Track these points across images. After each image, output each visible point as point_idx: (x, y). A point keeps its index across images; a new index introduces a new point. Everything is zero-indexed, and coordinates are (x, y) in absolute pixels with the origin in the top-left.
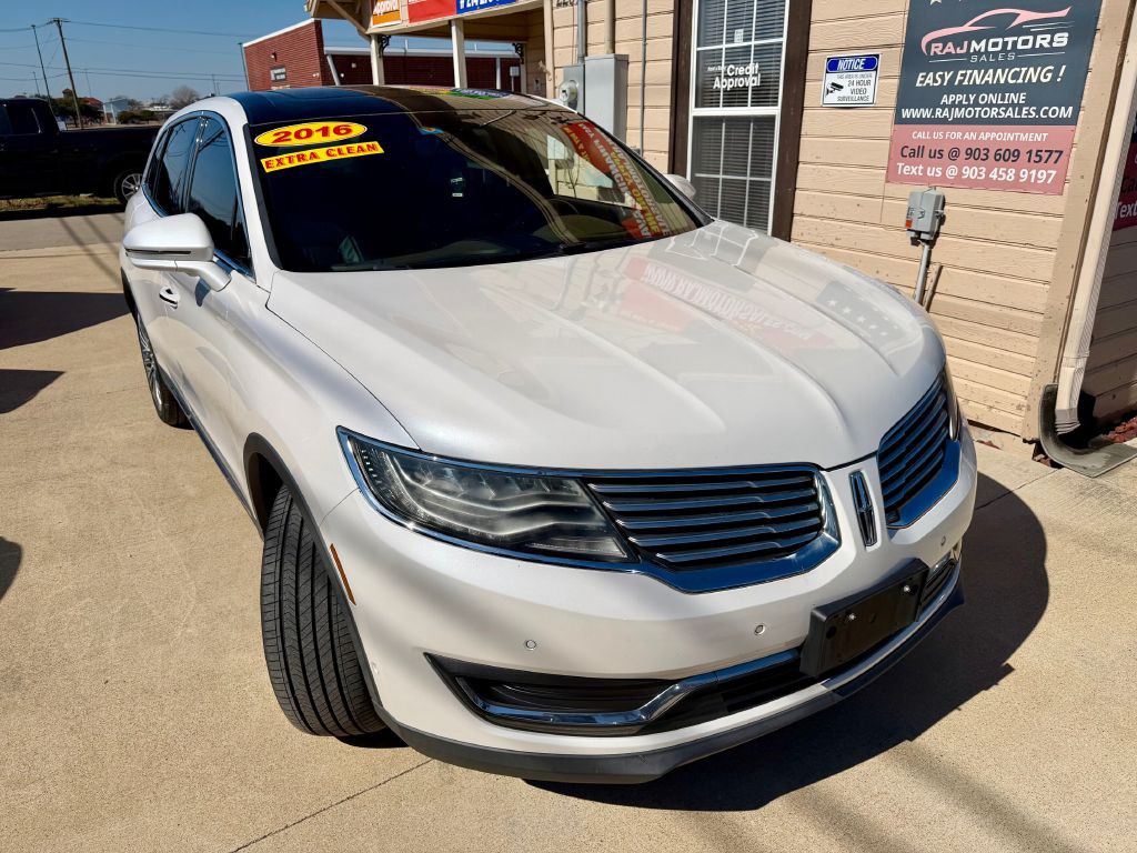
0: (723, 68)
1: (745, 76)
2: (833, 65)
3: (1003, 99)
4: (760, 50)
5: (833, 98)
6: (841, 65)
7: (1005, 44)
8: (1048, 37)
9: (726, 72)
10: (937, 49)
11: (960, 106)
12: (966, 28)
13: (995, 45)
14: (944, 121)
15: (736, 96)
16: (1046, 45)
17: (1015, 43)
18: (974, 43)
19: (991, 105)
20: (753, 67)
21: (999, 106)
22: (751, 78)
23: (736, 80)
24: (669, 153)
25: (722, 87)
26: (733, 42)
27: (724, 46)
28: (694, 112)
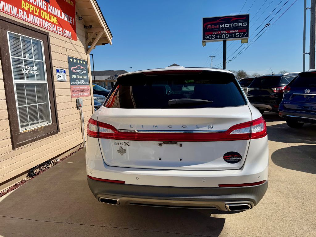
1: (33, 70)
2: (58, 71)
4: (36, 63)
5: (59, 79)
9: (26, 68)
10: (73, 71)
12: (76, 68)
13: (80, 71)
14: (76, 85)
15: (32, 76)
20: (35, 68)
22: (35, 72)
23: (30, 71)
24: (6, 99)
25: (25, 73)
26: (26, 58)
27: (23, 58)
28: (15, 82)
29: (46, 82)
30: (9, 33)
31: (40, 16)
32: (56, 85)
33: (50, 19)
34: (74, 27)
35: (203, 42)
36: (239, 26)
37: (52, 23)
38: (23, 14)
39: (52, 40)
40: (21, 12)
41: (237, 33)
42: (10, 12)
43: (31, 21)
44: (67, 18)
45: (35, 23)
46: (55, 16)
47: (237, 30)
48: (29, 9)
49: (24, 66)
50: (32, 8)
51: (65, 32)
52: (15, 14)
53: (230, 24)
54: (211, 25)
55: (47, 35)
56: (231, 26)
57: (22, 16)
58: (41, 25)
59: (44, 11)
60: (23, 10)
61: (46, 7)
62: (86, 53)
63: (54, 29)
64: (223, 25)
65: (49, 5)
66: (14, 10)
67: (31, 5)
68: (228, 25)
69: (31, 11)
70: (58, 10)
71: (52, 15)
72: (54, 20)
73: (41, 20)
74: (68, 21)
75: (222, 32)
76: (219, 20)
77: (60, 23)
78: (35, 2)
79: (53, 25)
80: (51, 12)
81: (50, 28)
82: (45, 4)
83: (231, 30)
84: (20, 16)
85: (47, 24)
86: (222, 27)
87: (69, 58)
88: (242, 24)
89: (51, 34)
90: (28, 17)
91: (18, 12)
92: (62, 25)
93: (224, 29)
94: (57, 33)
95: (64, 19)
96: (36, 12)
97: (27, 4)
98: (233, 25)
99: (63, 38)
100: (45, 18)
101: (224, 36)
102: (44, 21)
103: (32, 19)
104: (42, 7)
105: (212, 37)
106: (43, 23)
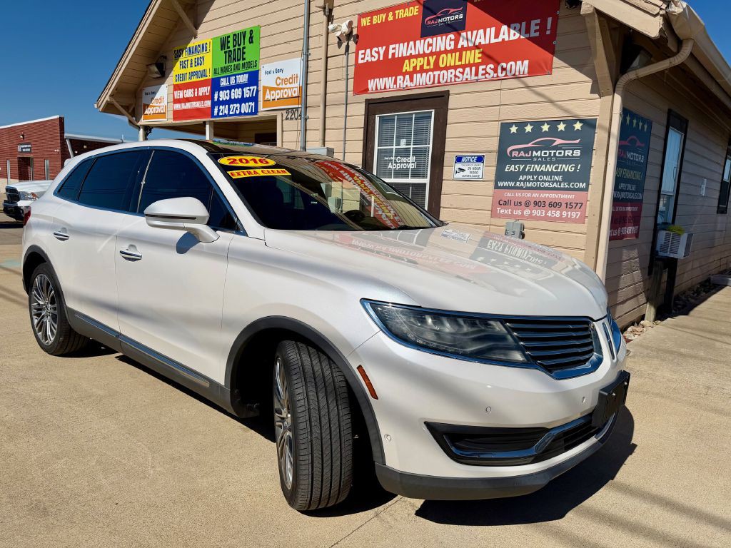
0: (393, 158)
1: (407, 163)
2: (459, 159)
3: (551, 178)
4: (415, 150)
5: (460, 175)
6: (463, 159)
7: (550, 153)
8: (571, 151)
9: (395, 161)
10: (515, 154)
11: (529, 181)
12: (530, 145)
13: (545, 153)
14: (521, 188)
15: (402, 173)
16: (570, 154)
17: (555, 153)
18: (534, 152)
19: (545, 181)
20: (412, 159)
21: (549, 182)
22: (411, 164)
23: (402, 164)
25: (392, 168)
26: (399, 145)
27: (394, 147)
29: (427, 181)
31: (437, 67)
33: (460, 60)
37: (465, 66)
38: (403, 81)
39: (454, 101)
40: (400, 80)
42: (385, 88)
44: (520, 31)
45: (425, 84)
46: (478, 47)
48: (415, 67)
50: (421, 62)
52: (392, 86)
55: (444, 96)
57: (402, 83)
58: (436, 81)
59: (448, 52)
60: (405, 74)
61: (452, 43)
63: (469, 77)
65: (464, 34)
66: (389, 82)
67: (418, 60)
69: (418, 69)
70: (488, 30)
71: (467, 49)
72: (472, 56)
73: (437, 73)
74: (522, 37)
77: (491, 55)
78: (430, 48)
79: (467, 69)
80: (466, 46)
81: (457, 79)
82: (453, 38)
84: (398, 87)
85: (449, 74)
87: (505, 127)
90: (411, 80)
91: (395, 82)
92: (495, 57)
94: (477, 81)
95: (507, 39)
96: (428, 64)
100: (448, 65)
102: (443, 72)
104: (443, 49)
106: (441, 77)
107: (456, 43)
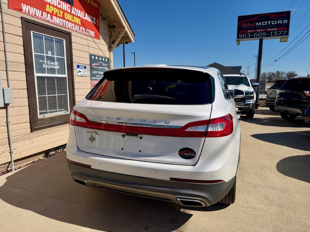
1: (54, 65)
2: (78, 67)
4: (58, 59)
6: (80, 67)
8: (106, 68)
11: (99, 77)
12: (97, 64)
13: (101, 68)
14: (97, 80)
15: (52, 71)
17: (103, 68)
18: (99, 67)
20: (56, 63)
23: (51, 66)
24: (27, 89)
25: (46, 67)
26: (48, 54)
27: (45, 55)
28: (36, 75)
29: (66, 76)
30: (33, 32)
31: (63, 18)
32: (76, 79)
33: (73, 20)
34: (97, 27)
35: (237, 41)
36: (278, 23)
37: (75, 24)
38: (47, 16)
39: (74, 39)
40: (45, 15)
41: (275, 31)
42: (35, 15)
43: (54, 22)
44: (91, 19)
45: (59, 24)
46: (79, 17)
47: (275, 28)
48: (53, 12)
49: (46, 62)
50: (56, 11)
51: (88, 32)
52: (40, 16)
53: (268, 22)
54: (247, 23)
55: (69, 35)
56: (269, 24)
57: (46, 18)
58: (64, 25)
59: (68, 13)
60: (48, 13)
61: (69, 9)
62: (108, 51)
63: (77, 29)
64: (260, 23)
65: (73, 8)
66: (39, 13)
67: (55, 8)
68: (266, 22)
69: (55, 14)
70: (82, 12)
71: (75, 16)
72: (78, 21)
73: (64, 21)
74: (92, 22)
75: (258, 31)
76: (255, 18)
77: (84, 23)
78: (60, 5)
79: (76, 26)
80: (75, 14)
81: (73, 28)
82: (69, 7)
83: (269, 28)
84: (44, 18)
85: (70, 24)
86: (259, 24)
87: (91, 55)
88: (281, 21)
89: (73, 33)
90: (52, 18)
91: (42, 15)
92: (85, 25)
93: (261, 27)
94: (80, 33)
95: (88, 20)
96: (60, 14)
97: (51, 7)
98: (271, 23)
99: (86, 37)
100: (69, 19)
101: (260, 34)
102: (67, 22)
103: (55, 20)
104: (66, 10)
105: (247, 36)
106: (66, 24)
107: (71, 11)
